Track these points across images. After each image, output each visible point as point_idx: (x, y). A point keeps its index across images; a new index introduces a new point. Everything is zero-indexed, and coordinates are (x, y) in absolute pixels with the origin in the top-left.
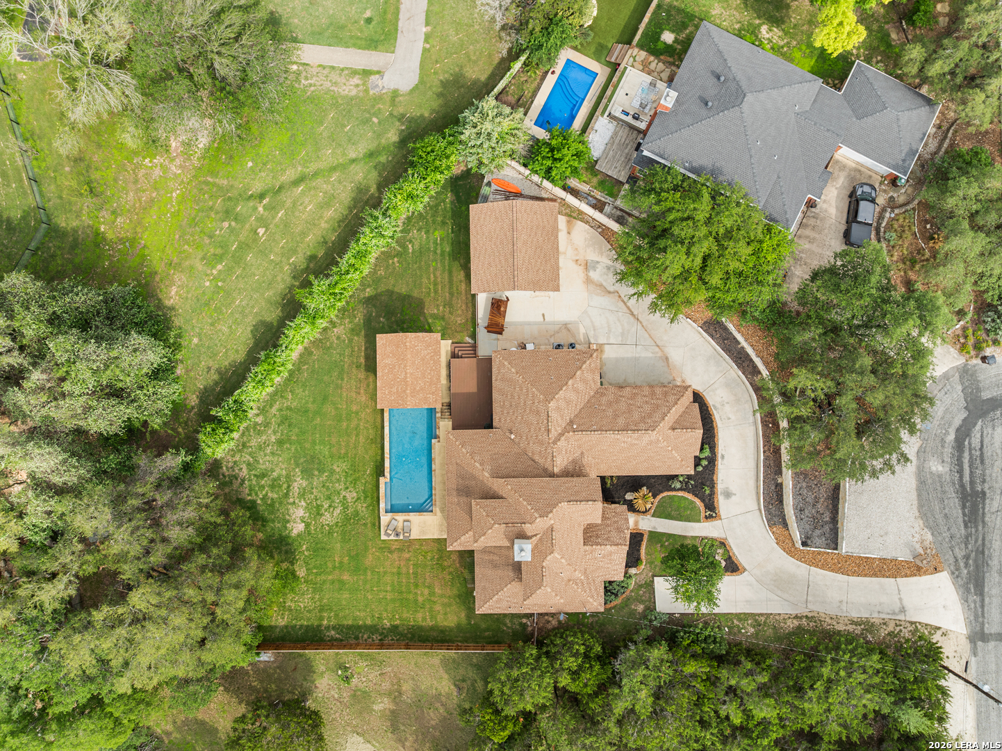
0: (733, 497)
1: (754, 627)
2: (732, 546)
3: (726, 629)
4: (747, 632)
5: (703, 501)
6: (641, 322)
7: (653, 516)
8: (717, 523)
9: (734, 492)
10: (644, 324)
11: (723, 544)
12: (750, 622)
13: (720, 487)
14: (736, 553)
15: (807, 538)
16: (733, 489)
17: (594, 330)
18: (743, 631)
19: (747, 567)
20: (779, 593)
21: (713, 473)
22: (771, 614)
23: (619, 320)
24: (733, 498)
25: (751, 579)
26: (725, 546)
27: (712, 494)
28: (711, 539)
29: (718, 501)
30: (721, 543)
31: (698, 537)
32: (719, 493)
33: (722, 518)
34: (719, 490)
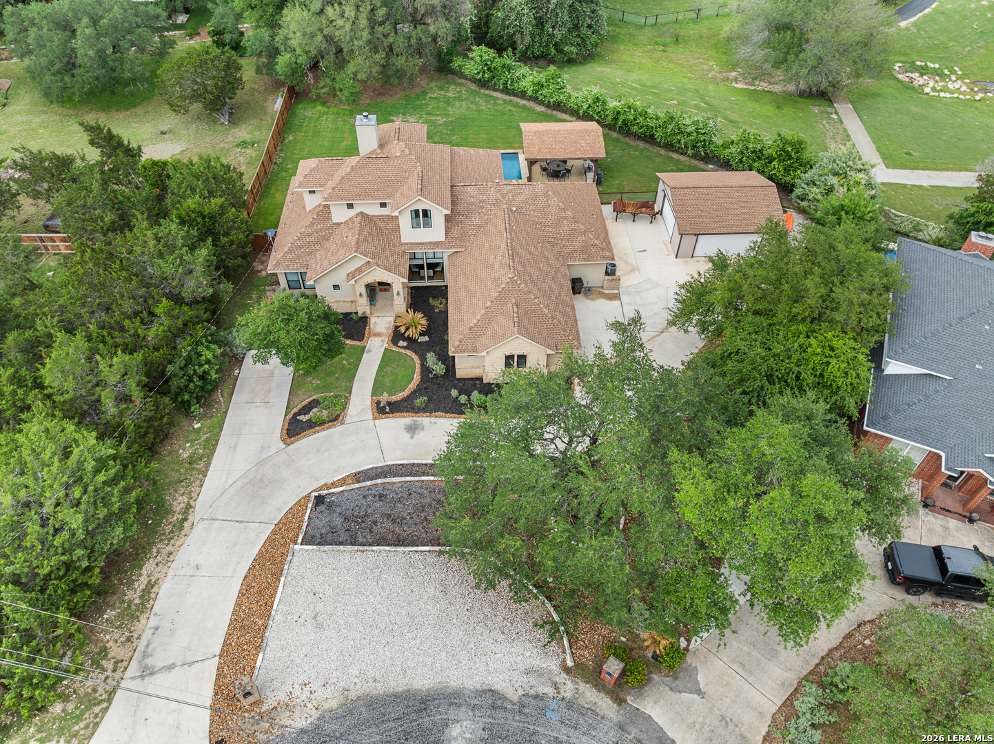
0: (409, 435)
1: (190, 457)
2: (329, 431)
3: (199, 425)
4: (184, 450)
5: (405, 400)
6: (659, 335)
7: (386, 349)
8: (369, 415)
9: (416, 437)
10: (657, 338)
11: (335, 419)
12: (201, 451)
13: (425, 420)
14: (317, 435)
16: (420, 436)
17: (637, 292)
18: (188, 445)
19: (291, 447)
20: (239, 484)
21: (446, 412)
22: (205, 476)
23: (656, 314)
24: (407, 435)
25: (273, 450)
26: (330, 421)
27: (416, 410)
28: (345, 407)
29: (403, 417)
30: (338, 416)
31: (350, 393)
32: (415, 418)
33: (376, 421)
34: (420, 419)
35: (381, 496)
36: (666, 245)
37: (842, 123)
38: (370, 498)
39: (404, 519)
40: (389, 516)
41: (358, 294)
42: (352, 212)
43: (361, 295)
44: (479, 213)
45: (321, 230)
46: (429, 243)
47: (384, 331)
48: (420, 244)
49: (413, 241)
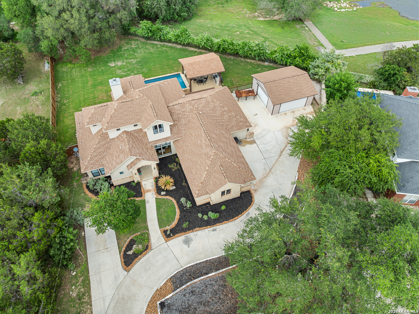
0: (187, 246)
1: (78, 295)
2: (146, 256)
3: (75, 273)
4: (72, 291)
5: (177, 226)
6: (279, 157)
7: (156, 199)
8: (163, 240)
9: (190, 245)
10: (279, 159)
11: (147, 248)
12: (82, 290)
13: (191, 235)
14: (141, 261)
15: (169, 307)
16: (193, 244)
17: (262, 137)
18: (73, 288)
19: (131, 272)
20: (112, 305)
21: (200, 227)
22: (91, 305)
23: (274, 147)
24: (186, 246)
25: (121, 278)
26: (145, 250)
27: (184, 230)
28: (148, 239)
29: (180, 236)
30: (147, 247)
31: (148, 230)
32: (186, 235)
33: (167, 243)
34: (189, 235)
35: (192, 292)
36: (265, 109)
37: (311, 31)
38: (187, 295)
39: (209, 302)
40: (201, 303)
41: (134, 174)
42: (119, 132)
43: (136, 174)
44: (184, 118)
45: (105, 144)
46: (163, 139)
47: (151, 188)
48: (159, 140)
49: (155, 140)
